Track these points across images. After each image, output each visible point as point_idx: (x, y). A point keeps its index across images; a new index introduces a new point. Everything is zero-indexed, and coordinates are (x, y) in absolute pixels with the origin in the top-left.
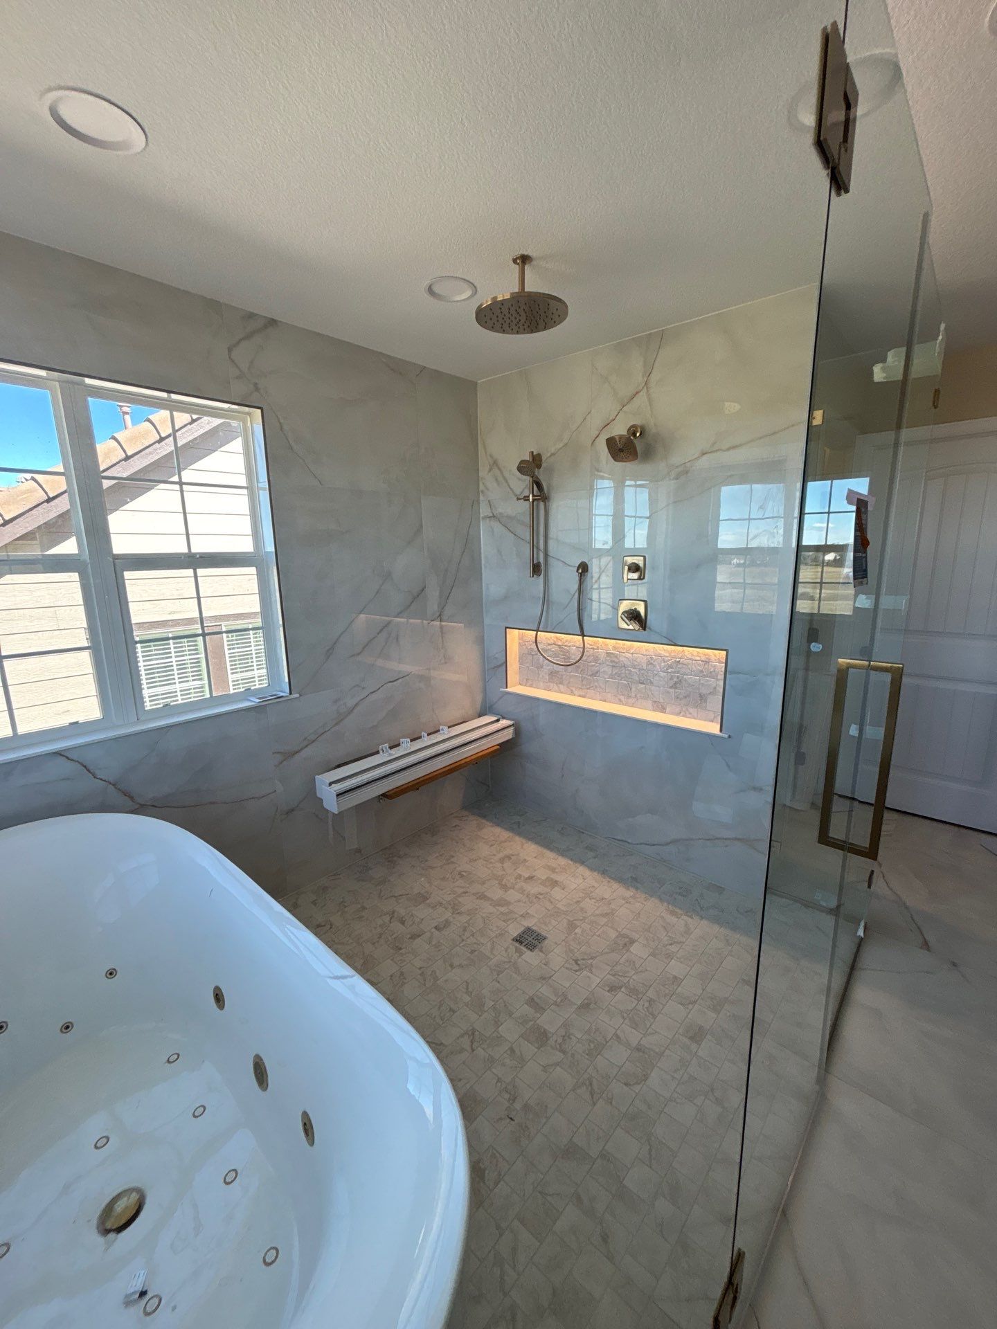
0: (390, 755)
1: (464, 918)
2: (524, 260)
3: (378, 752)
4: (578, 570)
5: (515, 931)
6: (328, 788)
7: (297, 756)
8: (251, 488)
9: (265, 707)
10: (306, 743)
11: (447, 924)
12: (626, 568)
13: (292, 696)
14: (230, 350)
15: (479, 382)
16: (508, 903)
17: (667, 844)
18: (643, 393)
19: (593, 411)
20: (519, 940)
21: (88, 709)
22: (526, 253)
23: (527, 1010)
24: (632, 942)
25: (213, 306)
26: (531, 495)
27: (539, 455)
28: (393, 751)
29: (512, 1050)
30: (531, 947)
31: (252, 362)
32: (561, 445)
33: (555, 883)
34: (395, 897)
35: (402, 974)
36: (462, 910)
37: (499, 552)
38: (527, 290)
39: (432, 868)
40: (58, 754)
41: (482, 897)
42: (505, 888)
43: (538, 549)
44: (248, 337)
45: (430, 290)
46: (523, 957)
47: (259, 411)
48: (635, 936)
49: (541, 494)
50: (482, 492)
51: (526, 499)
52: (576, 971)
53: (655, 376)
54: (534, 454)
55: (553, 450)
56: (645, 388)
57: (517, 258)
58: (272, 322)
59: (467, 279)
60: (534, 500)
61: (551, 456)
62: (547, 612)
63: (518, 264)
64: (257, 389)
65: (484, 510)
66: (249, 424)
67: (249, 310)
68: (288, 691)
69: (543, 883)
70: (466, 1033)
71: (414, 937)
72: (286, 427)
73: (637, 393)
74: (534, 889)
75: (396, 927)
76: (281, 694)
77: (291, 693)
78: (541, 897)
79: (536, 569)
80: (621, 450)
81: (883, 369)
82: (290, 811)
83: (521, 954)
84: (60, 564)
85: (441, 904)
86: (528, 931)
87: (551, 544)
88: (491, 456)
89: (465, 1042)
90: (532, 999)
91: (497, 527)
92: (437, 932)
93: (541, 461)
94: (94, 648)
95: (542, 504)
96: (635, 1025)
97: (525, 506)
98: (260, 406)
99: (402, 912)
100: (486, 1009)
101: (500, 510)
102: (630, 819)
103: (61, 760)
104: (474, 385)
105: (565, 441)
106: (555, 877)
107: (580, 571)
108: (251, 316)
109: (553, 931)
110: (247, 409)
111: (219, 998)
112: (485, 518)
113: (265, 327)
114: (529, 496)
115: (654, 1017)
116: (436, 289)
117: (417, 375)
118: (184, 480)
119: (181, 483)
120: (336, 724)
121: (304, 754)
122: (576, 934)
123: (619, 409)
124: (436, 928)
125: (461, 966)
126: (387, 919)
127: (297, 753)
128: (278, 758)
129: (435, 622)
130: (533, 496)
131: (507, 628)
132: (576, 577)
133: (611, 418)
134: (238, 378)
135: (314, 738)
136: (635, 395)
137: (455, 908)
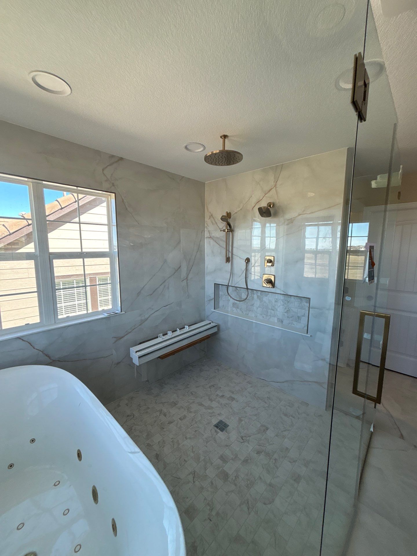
0: (163, 339)
1: (192, 415)
2: (225, 137)
3: (157, 337)
4: (245, 261)
5: (215, 421)
6: (135, 354)
7: (122, 339)
8: (109, 225)
9: (111, 317)
10: (126, 334)
11: (185, 417)
12: (266, 261)
13: (122, 313)
15: (206, 182)
16: (212, 408)
17: (283, 382)
18: (274, 190)
19: (253, 196)
20: (217, 426)
22: (226, 134)
23: (220, 462)
24: (267, 429)
25: (98, 152)
26: (226, 229)
27: (230, 213)
28: (164, 337)
29: (212, 483)
30: (222, 430)
31: (112, 175)
32: (239, 209)
33: (233, 399)
34: (163, 403)
35: (164, 441)
36: (192, 410)
37: (213, 252)
38: (226, 149)
39: (179, 390)
40: (19, 338)
41: (201, 405)
42: (211, 400)
43: (229, 251)
44: (111, 165)
45: (186, 148)
46: (218, 434)
47: (114, 194)
48: (269, 426)
49: (230, 229)
50: (206, 227)
51: (224, 231)
52: (242, 443)
53: (279, 183)
54: (228, 212)
55: (236, 211)
56: (275, 187)
57: (222, 136)
58: (121, 159)
59: (202, 144)
60: (227, 231)
61: (235, 214)
62: (232, 278)
63: (222, 138)
64: (113, 185)
65: (206, 234)
66: (110, 199)
67: (112, 154)
68: (120, 310)
69: (228, 399)
70: (191, 473)
71: (170, 423)
72: (125, 201)
73: (271, 189)
74: (224, 401)
75: (162, 417)
76: (117, 312)
78: (227, 405)
79: (228, 260)
80: (265, 213)
81: (376, 183)
82: (118, 363)
83: (217, 432)
85: (182, 407)
86: (221, 422)
87: (234, 249)
88: (210, 213)
89: (191, 477)
90: (222, 456)
91: (212, 241)
92: (180, 420)
93: (231, 215)
94: (39, 292)
95: (231, 233)
96: (268, 472)
97: (223, 234)
98: (115, 192)
99: (165, 410)
100: (201, 460)
101: (213, 235)
102: (267, 370)
103: (20, 341)
104: (204, 184)
105: (241, 208)
107: (246, 261)
108: (113, 156)
109: (232, 423)
110: (109, 193)
111: (79, 455)
112: (207, 238)
113: (118, 160)
114: (225, 230)
115: (277, 468)
116: (189, 147)
117: (180, 180)
119: (80, 223)
120: (140, 325)
121: (125, 338)
122: (242, 424)
123: (263, 195)
124: (180, 419)
125: (190, 438)
127: (122, 337)
128: (115, 339)
129: (185, 281)
130: (227, 230)
131: (215, 284)
132: (245, 264)
133: (260, 199)
134: (106, 181)
135: (130, 331)
136: (271, 190)
137: (189, 409)
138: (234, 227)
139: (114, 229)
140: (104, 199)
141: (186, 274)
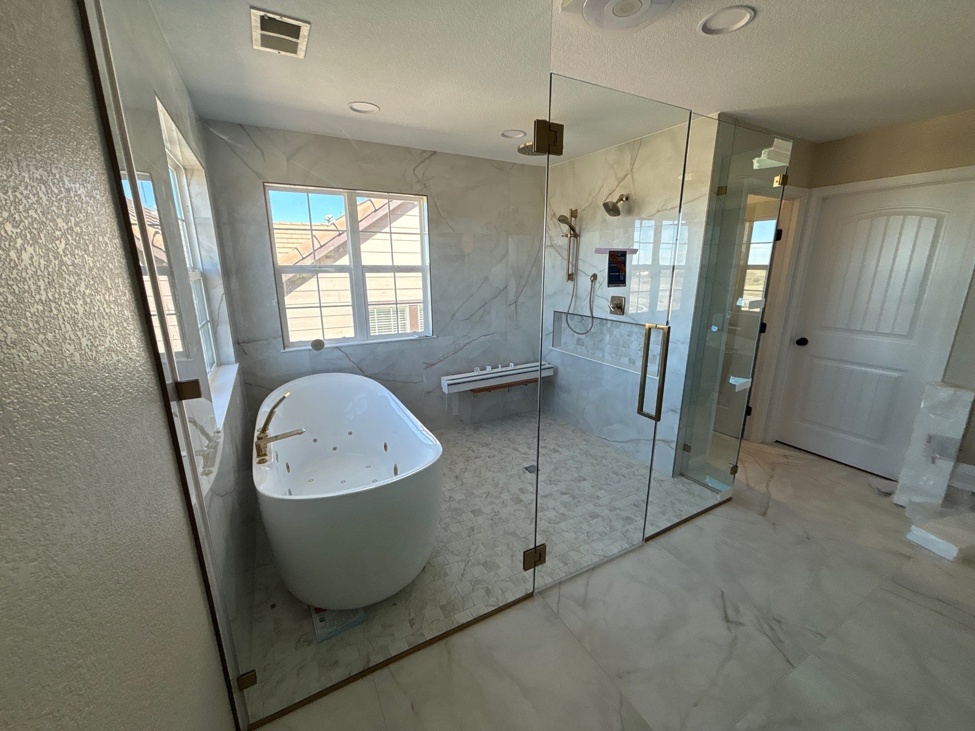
0: (479, 373)
1: (503, 456)
3: (474, 371)
5: (527, 465)
6: (445, 381)
7: (434, 366)
8: (422, 234)
9: (421, 340)
10: (438, 360)
11: (494, 456)
13: (434, 337)
14: (414, 170)
15: (549, 167)
17: (627, 442)
18: (629, 176)
19: (605, 185)
20: (526, 469)
21: (350, 333)
23: (518, 492)
24: (584, 480)
25: (408, 150)
26: (569, 234)
27: (576, 210)
28: (481, 372)
29: (503, 502)
30: (531, 472)
31: (424, 174)
32: (588, 204)
33: (556, 451)
34: (474, 442)
35: (466, 469)
36: (504, 452)
37: (554, 267)
39: (496, 434)
40: (337, 348)
41: (517, 450)
43: (572, 264)
44: (423, 162)
45: (503, 135)
46: (526, 475)
47: (426, 197)
48: (587, 478)
49: (575, 234)
50: (547, 231)
51: (567, 236)
53: (636, 166)
54: (573, 210)
55: (584, 207)
56: (631, 172)
58: (434, 153)
60: (571, 237)
61: (582, 211)
62: (576, 302)
64: (425, 187)
65: (548, 242)
66: (422, 203)
67: (423, 149)
69: (550, 450)
70: (486, 493)
71: (476, 458)
72: (438, 204)
74: (545, 452)
75: (470, 453)
76: (428, 335)
77: (433, 335)
78: (546, 455)
79: (571, 277)
80: (611, 210)
81: (758, 162)
82: (429, 393)
83: (525, 473)
84: (341, 269)
85: (494, 449)
86: (533, 467)
87: (580, 263)
88: (553, 211)
89: (485, 495)
90: (522, 489)
91: (553, 250)
92: (488, 458)
93: (577, 213)
94: (353, 306)
95: (575, 239)
96: (565, 507)
97: (566, 240)
98: (427, 195)
99: (474, 447)
100: (498, 487)
101: (555, 242)
102: (610, 427)
103: (338, 351)
105: (590, 202)
106: (557, 449)
107: (592, 279)
108: (424, 151)
109: (545, 469)
110: (421, 197)
111: (386, 447)
112: (545, 246)
113: (431, 155)
115: (578, 506)
116: (506, 134)
117: (511, 168)
118: (392, 231)
119: (391, 233)
120: (454, 353)
121: (437, 365)
122: (557, 471)
123: (618, 184)
124: (488, 456)
125: (494, 472)
126: (466, 449)
127: (434, 365)
128: (425, 366)
129: (512, 306)
130: (571, 234)
131: (555, 311)
132: (590, 283)
133: (613, 190)
134: (418, 182)
135: (442, 359)
136: (626, 176)
137: (500, 451)
138: (580, 232)
139: (426, 238)
140: (416, 203)
141: (515, 297)
